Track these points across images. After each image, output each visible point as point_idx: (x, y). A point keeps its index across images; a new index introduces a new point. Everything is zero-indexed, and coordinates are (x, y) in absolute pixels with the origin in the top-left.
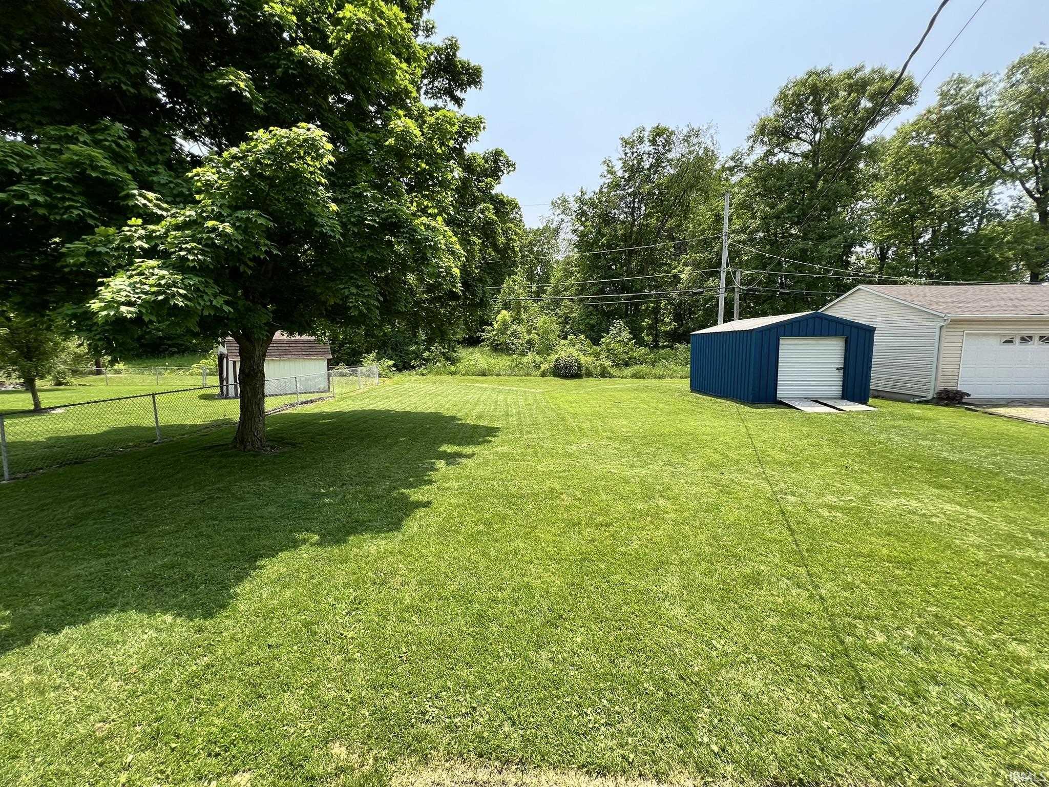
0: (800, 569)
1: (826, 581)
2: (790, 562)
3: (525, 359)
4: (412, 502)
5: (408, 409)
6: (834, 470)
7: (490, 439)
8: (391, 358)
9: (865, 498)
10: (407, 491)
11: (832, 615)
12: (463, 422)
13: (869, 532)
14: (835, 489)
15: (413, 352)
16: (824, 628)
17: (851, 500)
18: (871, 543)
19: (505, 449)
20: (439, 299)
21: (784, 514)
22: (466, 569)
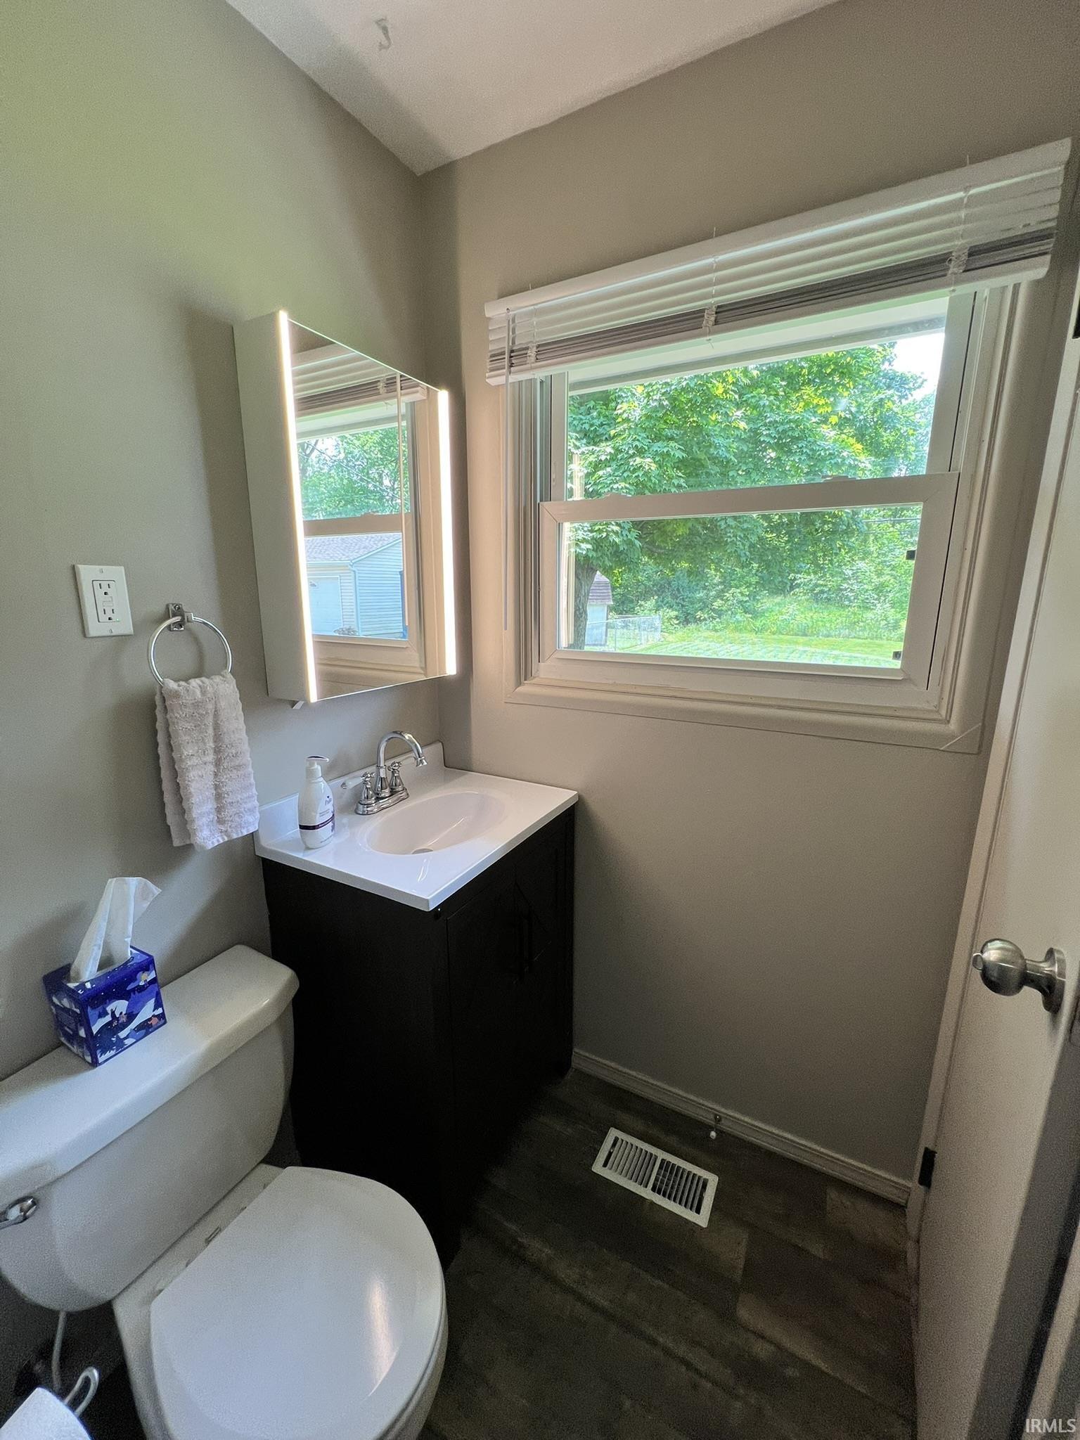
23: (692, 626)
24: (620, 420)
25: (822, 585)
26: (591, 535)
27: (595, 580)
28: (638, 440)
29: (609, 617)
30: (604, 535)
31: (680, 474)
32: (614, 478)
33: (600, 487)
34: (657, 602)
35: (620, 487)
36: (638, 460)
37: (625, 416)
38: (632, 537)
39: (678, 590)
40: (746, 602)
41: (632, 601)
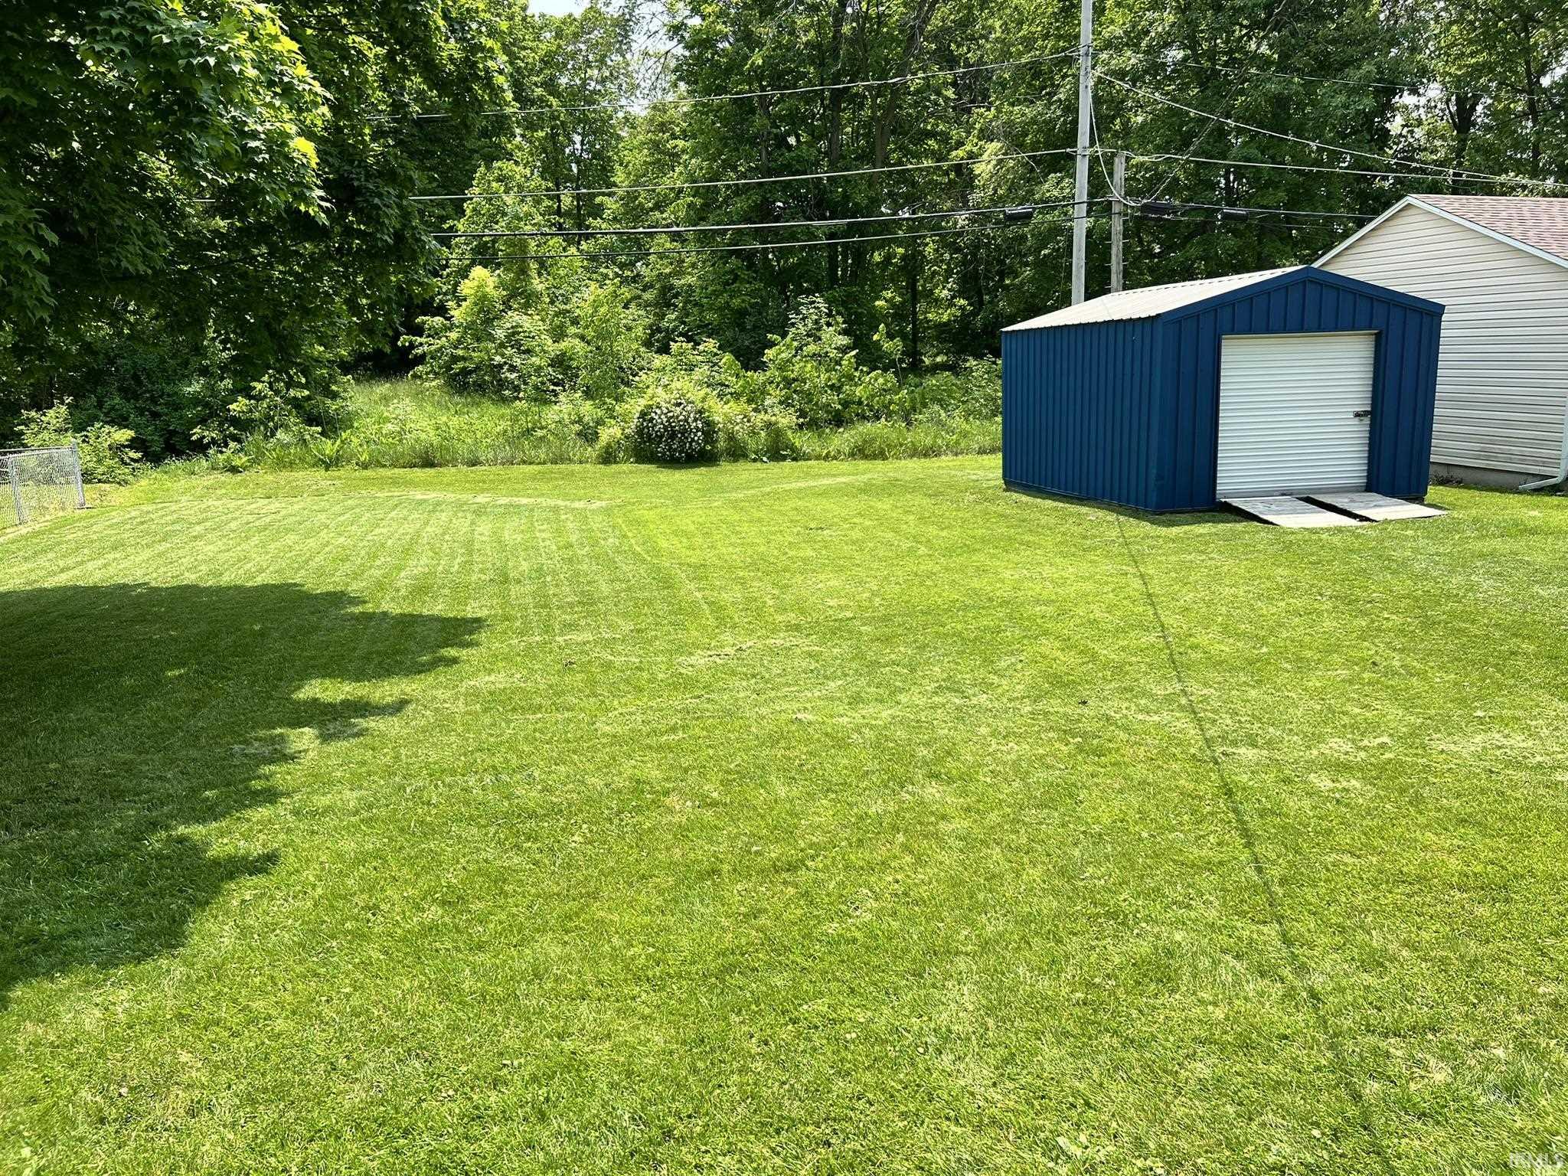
0: (1265, 929)
1: (1325, 953)
2: (1242, 914)
3: (551, 414)
4: (216, 863)
5: (190, 578)
6: (1344, 673)
7: (452, 652)
8: (121, 422)
9: (1412, 738)
10: (196, 831)
11: (1336, 1035)
12: (369, 608)
13: (1422, 820)
14: (1346, 720)
15: (195, 400)
16: (1318, 1069)
17: (1383, 745)
18: (1425, 848)
19: (499, 680)
20: (262, 233)
21: (1229, 793)
22: (391, 1040)
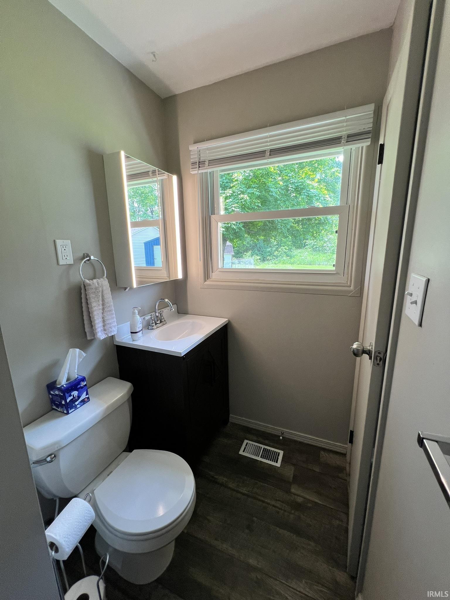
23: (266, 262)
24: (234, 180)
25: (316, 245)
26: (225, 225)
27: (227, 244)
28: (242, 188)
29: (233, 259)
30: (230, 225)
31: (259, 201)
32: (232, 203)
33: (227, 206)
34: (251, 253)
35: (235, 206)
36: (242, 196)
37: (236, 179)
38: (241, 226)
39: (260, 248)
40: (287, 252)
41: (242, 253)
